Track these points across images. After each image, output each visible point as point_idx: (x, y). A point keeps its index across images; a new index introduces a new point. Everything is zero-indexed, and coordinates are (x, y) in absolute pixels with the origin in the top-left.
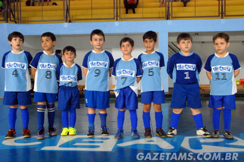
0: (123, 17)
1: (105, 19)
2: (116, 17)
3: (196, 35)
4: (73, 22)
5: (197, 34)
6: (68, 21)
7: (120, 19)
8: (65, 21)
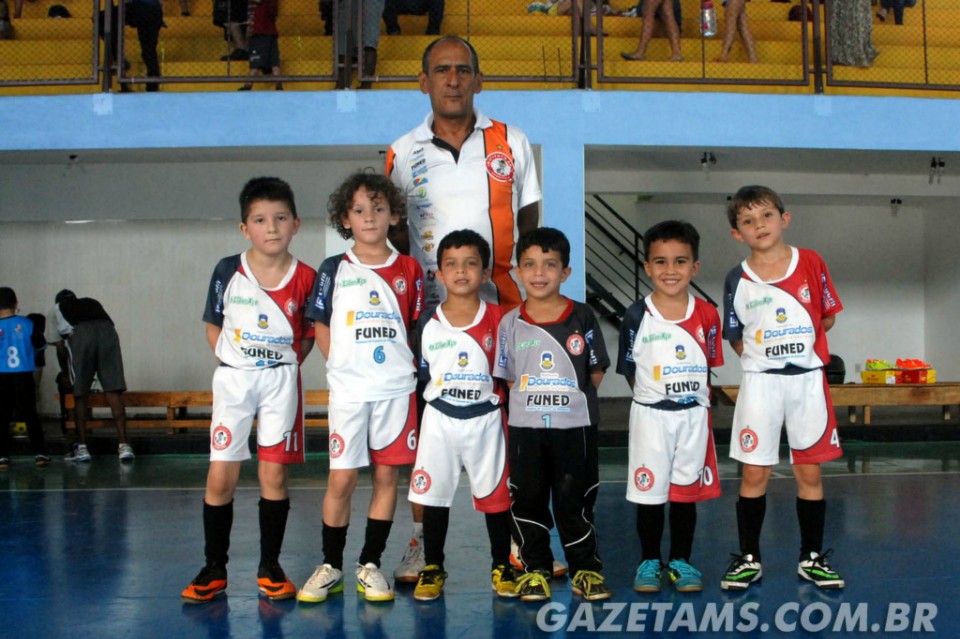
3: (705, 164)
4: (139, 91)
8: (99, 87)
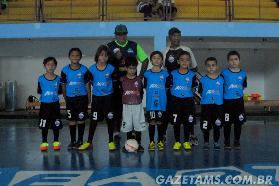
0: (111, 17)
1: (88, 19)
2: (101, 17)
3: (200, 41)
4: (48, 22)
5: (201, 39)
6: (42, 21)
7: (106, 19)
8: (37, 21)
